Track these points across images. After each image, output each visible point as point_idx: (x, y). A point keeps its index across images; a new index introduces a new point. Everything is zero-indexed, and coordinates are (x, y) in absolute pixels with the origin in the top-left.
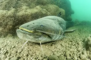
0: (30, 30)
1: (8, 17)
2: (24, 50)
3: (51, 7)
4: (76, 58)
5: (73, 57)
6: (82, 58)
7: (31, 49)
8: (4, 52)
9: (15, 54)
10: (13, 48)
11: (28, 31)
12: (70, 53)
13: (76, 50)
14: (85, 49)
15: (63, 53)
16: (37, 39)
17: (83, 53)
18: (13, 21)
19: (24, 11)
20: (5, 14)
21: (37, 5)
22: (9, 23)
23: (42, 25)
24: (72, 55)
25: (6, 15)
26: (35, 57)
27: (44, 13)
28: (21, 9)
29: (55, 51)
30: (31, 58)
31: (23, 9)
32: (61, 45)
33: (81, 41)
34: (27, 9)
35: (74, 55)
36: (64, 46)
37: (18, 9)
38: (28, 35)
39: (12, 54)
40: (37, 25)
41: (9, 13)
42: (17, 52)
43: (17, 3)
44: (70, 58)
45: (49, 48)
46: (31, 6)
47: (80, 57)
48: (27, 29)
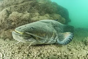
0: (20, 32)
1: (23, 20)
16: (27, 40)
20: (21, 17)
23: (32, 28)
31: (36, 15)
38: (18, 36)
40: (28, 28)
48: (19, 31)
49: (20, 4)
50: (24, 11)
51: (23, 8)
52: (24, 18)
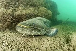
2: (21, 43)
3: (41, 9)
4: (59, 49)
5: (57, 48)
6: (63, 49)
7: (27, 42)
8: (6, 44)
9: (15, 46)
10: (13, 41)
11: (25, 27)
12: (54, 46)
13: (59, 44)
14: (66, 43)
15: (49, 45)
17: (64, 46)
18: (11, 19)
19: (20, 11)
21: (31, 7)
22: (8, 20)
24: (55, 47)
25: (6, 13)
26: (30, 48)
27: (36, 14)
28: (18, 10)
29: (43, 44)
30: (28, 49)
31: (19, 10)
32: (48, 40)
33: (63, 37)
34: (22, 10)
35: (57, 47)
36: (50, 41)
37: (16, 8)
39: (12, 46)
41: (8, 11)
42: (16, 45)
43: (15, 4)
44: (54, 49)
45: (39, 42)
46: (26, 8)
47: (61, 48)
49: (6, 2)
50: (9, 7)
51: (8, 5)
52: (8, 13)
